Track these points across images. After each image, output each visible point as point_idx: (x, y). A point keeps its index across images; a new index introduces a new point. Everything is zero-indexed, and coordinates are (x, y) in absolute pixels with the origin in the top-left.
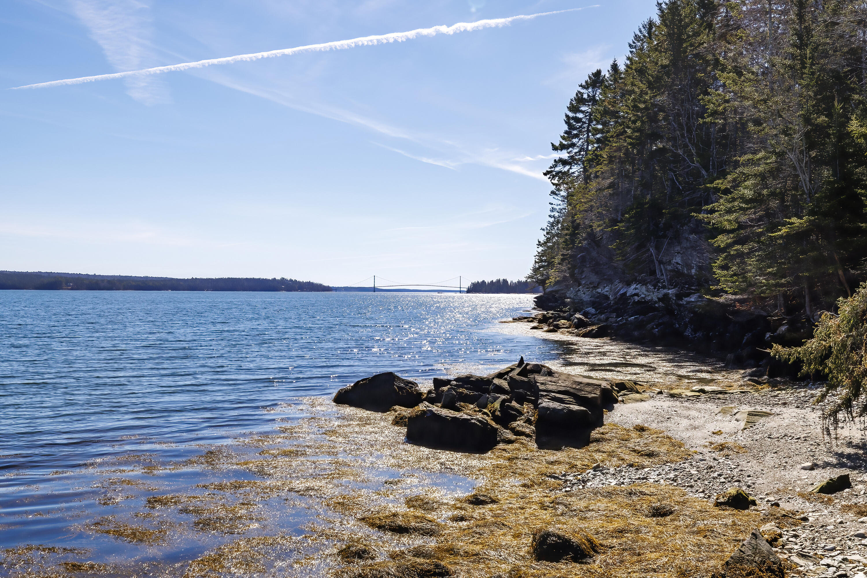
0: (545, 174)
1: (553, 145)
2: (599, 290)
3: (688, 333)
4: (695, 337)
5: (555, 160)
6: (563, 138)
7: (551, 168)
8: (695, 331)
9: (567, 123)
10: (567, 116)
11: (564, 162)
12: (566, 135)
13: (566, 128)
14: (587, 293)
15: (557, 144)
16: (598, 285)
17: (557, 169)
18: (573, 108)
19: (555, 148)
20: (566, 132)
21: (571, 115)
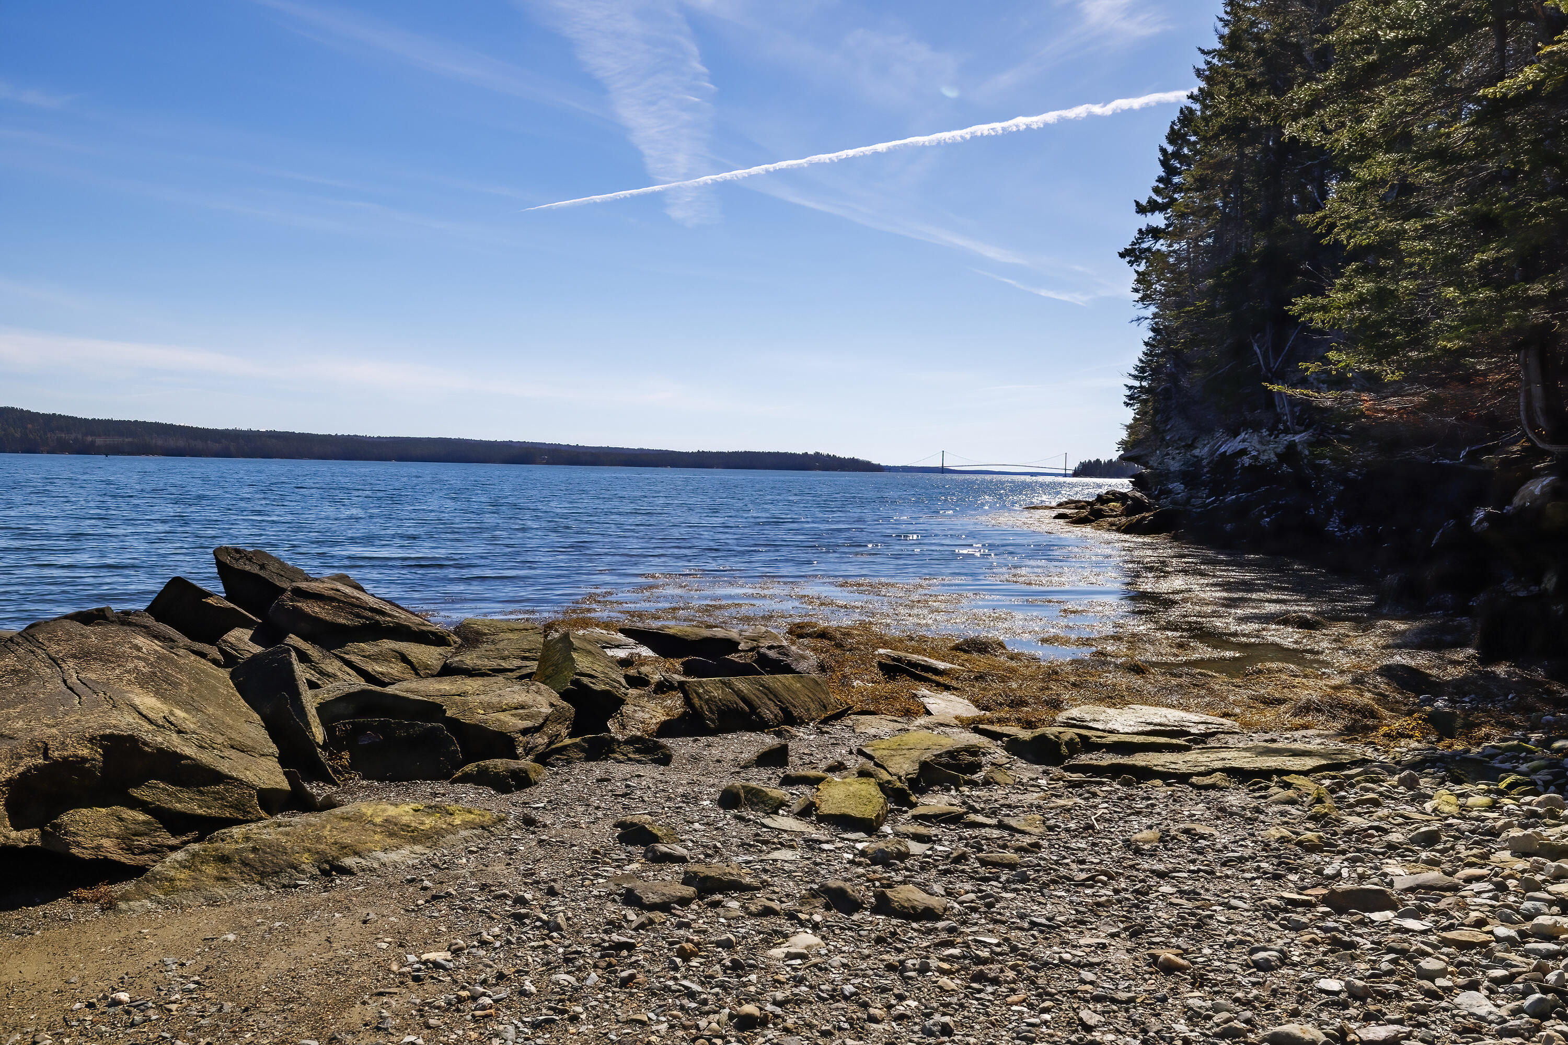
0: (1122, 255)
1: (1137, 203)
2: (1197, 452)
3: (1333, 526)
4: (1348, 535)
5: (1140, 231)
6: (1156, 190)
7: (1133, 244)
8: (1347, 522)
9: (1164, 163)
10: (1163, 150)
11: (1155, 233)
12: (1161, 186)
13: (1161, 172)
14: (1178, 458)
15: (1144, 202)
16: (1194, 441)
17: (1145, 246)
18: (1173, 137)
19: (1141, 209)
20: (1160, 180)
21: (1170, 149)
